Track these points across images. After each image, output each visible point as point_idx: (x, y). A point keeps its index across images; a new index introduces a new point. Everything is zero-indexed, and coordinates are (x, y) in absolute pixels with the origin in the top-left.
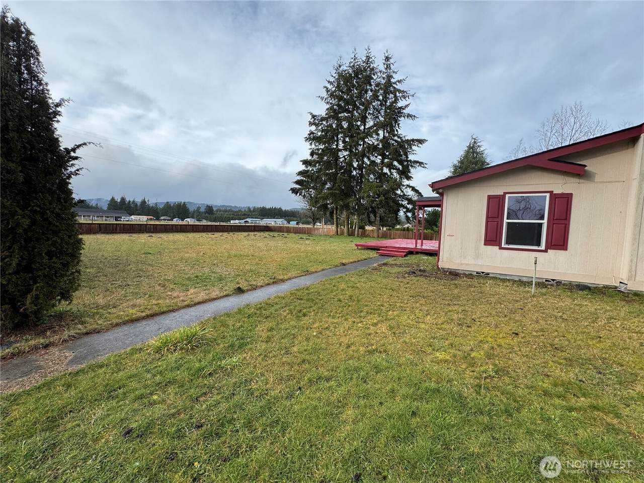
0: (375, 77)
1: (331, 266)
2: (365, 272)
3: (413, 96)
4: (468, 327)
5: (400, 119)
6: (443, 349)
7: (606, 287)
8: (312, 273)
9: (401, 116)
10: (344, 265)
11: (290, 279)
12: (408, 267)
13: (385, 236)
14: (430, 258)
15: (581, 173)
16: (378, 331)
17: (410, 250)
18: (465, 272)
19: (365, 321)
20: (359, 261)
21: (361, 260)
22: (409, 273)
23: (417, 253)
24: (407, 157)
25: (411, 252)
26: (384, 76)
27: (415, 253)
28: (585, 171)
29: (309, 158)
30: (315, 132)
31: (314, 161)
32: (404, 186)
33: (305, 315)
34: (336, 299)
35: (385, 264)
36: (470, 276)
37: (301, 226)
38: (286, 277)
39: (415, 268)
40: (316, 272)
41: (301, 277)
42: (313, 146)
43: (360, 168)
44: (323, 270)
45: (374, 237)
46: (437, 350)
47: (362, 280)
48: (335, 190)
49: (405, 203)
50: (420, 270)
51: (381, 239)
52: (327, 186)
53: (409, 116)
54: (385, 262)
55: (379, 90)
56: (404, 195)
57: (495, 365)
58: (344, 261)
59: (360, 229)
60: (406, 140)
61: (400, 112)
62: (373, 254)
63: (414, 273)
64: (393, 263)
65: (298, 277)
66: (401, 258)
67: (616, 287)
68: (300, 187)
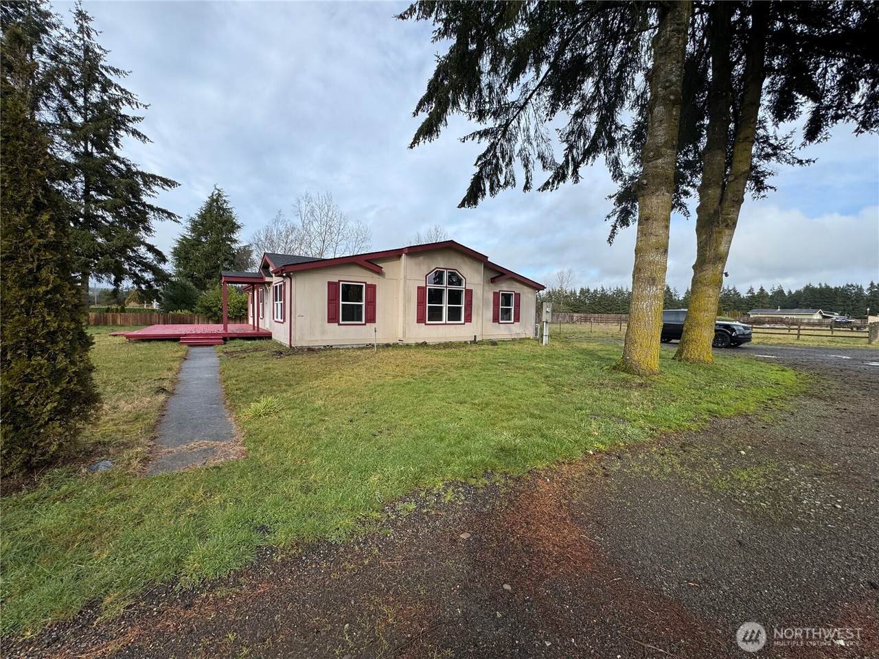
5: (119, 132)
7: (394, 344)
9: (121, 129)
15: (379, 272)
17: (224, 336)
22: (276, 355)
25: (225, 339)
28: (381, 271)
53: (135, 133)
56: (138, 257)
61: (120, 122)
62: (175, 346)
67: (398, 343)
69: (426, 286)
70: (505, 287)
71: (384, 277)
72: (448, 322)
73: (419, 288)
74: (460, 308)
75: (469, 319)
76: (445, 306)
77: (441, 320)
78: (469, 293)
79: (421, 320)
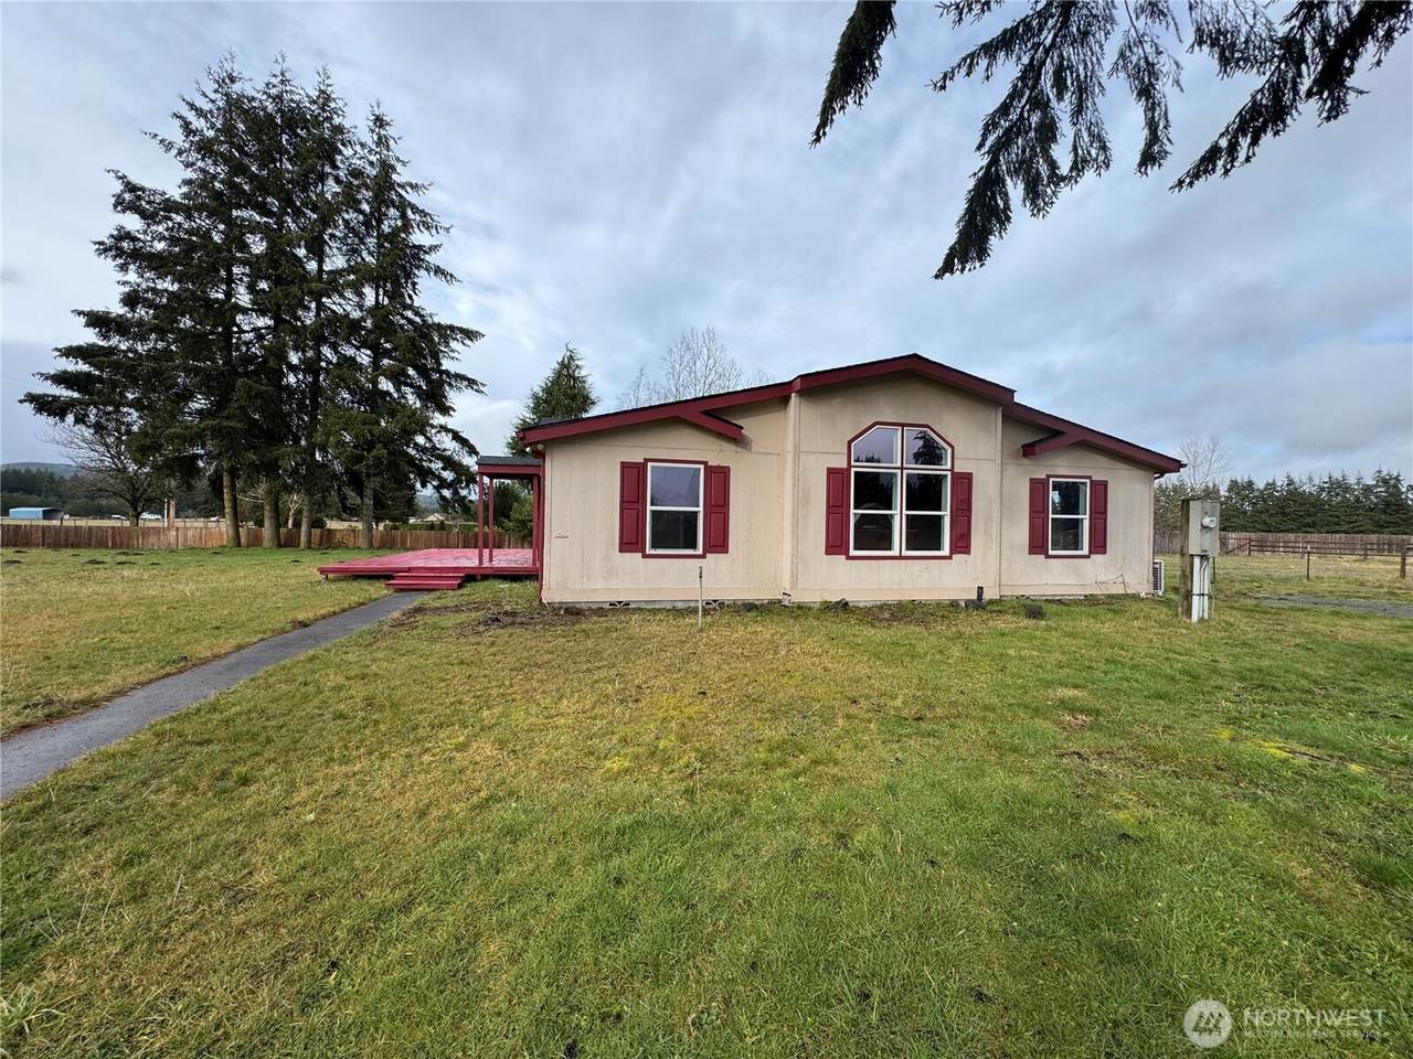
0: (348, 152)
1: (264, 632)
2: (376, 636)
3: (447, 230)
4: (637, 701)
5: (416, 272)
6: (613, 752)
7: (771, 602)
8: (205, 661)
9: (418, 267)
10: (304, 625)
11: (121, 693)
12: (477, 609)
13: (388, 544)
14: (514, 585)
15: (736, 438)
16: (478, 758)
17: (468, 572)
18: (591, 605)
19: (434, 747)
20: (344, 611)
21: (351, 608)
22: (485, 623)
23: (485, 577)
24: (440, 364)
25: (470, 577)
26: (373, 158)
27: (479, 577)
28: (742, 435)
29: (118, 309)
30: (142, 237)
31: (140, 323)
32: (432, 426)
33: (245, 781)
34: (328, 716)
35: (418, 610)
36: (600, 611)
37: (69, 522)
38: (100, 691)
39: (495, 610)
40: (217, 657)
41: (167, 681)
42: (132, 276)
43: (311, 367)
44: (239, 648)
45: (359, 548)
46: (605, 757)
47: (380, 655)
48: (228, 418)
49: (437, 466)
50: (506, 613)
51: (380, 552)
52: (195, 406)
53: (439, 271)
54: (416, 604)
55: (359, 187)
56: (434, 448)
57: (697, 750)
58: (301, 616)
59: (313, 527)
60: (434, 324)
61: (416, 257)
62: (377, 590)
63: (498, 620)
64: (438, 605)
65: (151, 681)
66: (451, 593)
67: (780, 601)
68: (76, 395)
69: (850, 466)
70: (1064, 467)
71: (750, 450)
72: (906, 553)
73: (831, 472)
74: (940, 518)
75: (962, 544)
76: (899, 514)
77: (889, 548)
78: (964, 482)
79: (835, 546)
